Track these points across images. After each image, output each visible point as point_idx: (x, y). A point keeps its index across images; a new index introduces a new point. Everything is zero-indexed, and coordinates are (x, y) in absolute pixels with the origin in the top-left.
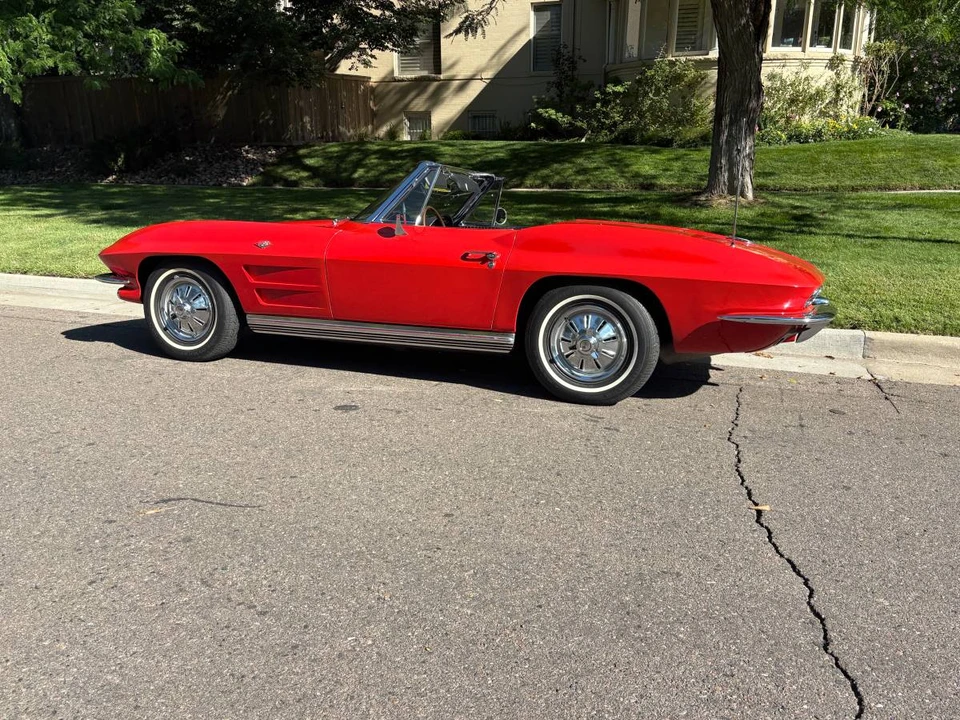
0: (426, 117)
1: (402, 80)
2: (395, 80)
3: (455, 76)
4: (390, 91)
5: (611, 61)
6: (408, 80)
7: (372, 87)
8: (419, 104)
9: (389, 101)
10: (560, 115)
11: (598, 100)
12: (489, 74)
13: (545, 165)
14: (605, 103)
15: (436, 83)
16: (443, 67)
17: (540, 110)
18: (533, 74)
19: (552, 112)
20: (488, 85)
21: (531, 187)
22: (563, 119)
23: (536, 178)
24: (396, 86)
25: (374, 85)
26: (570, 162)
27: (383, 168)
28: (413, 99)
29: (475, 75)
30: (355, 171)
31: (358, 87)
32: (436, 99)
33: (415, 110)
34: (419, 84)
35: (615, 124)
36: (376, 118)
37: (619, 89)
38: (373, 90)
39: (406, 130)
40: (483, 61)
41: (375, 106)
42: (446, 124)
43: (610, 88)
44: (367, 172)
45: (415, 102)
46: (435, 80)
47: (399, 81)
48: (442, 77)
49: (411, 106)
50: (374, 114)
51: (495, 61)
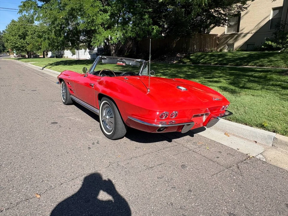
0: (233, 44)
1: (227, 35)
2: (225, 35)
3: (243, 33)
4: (223, 38)
6: (229, 35)
7: (218, 37)
8: (231, 42)
9: (222, 41)
12: (254, 31)
13: (258, 59)
15: (237, 35)
16: (240, 30)
17: (266, 42)
18: (269, 30)
19: (270, 42)
20: (254, 35)
21: (251, 66)
22: (274, 44)
23: (253, 63)
24: (225, 37)
25: (219, 36)
26: (267, 58)
28: (229, 40)
29: (249, 32)
31: (213, 37)
32: (236, 40)
33: (229, 43)
34: (232, 35)
38: (218, 38)
39: (226, 49)
40: (252, 28)
41: (218, 42)
42: (238, 47)
45: (230, 41)
46: (237, 34)
47: (226, 35)
48: (239, 33)
49: (229, 42)
50: (218, 44)
51: (257, 27)
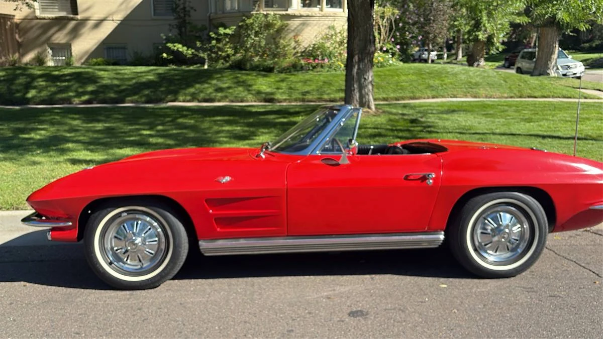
0: (67, 48)
1: (44, 19)
2: (37, 18)
3: (90, 17)
4: (32, 28)
5: (213, 11)
6: (49, 19)
7: (16, 23)
8: (60, 38)
9: (32, 34)
10: (185, 48)
11: (213, 39)
12: (119, 17)
13: (189, 85)
14: (218, 41)
15: (73, 23)
16: (80, 9)
17: (170, 45)
18: (155, 18)
19: (180, 46)
20: (119, 25)
21: (184, 101)
22: (188, 51)
23: (185, 95)
24: (38, 23)
25: (18, 21)
26: (208, 83)
27: (53, 89)
28: (54, 34)
29: (107, 17)
30: (27, 92)
31: (5, 24)
32: (75, 33)
33: (57, 42)
34: (60, 22)
35: (228, 56)
36: (23, 48)
37: (228, 31)
38: (17, 25)
39: (50, 57)
40: (114, 7)
41: (20, 37)
42: (86, 52)
43: (222, 31)
44: (40, 92)
45: (56, 36)
46: (72, 19)
47: (41, 19)
48: (79, 17)
49: (54, 38)
50: (20, 45)
51: (123, 7)
